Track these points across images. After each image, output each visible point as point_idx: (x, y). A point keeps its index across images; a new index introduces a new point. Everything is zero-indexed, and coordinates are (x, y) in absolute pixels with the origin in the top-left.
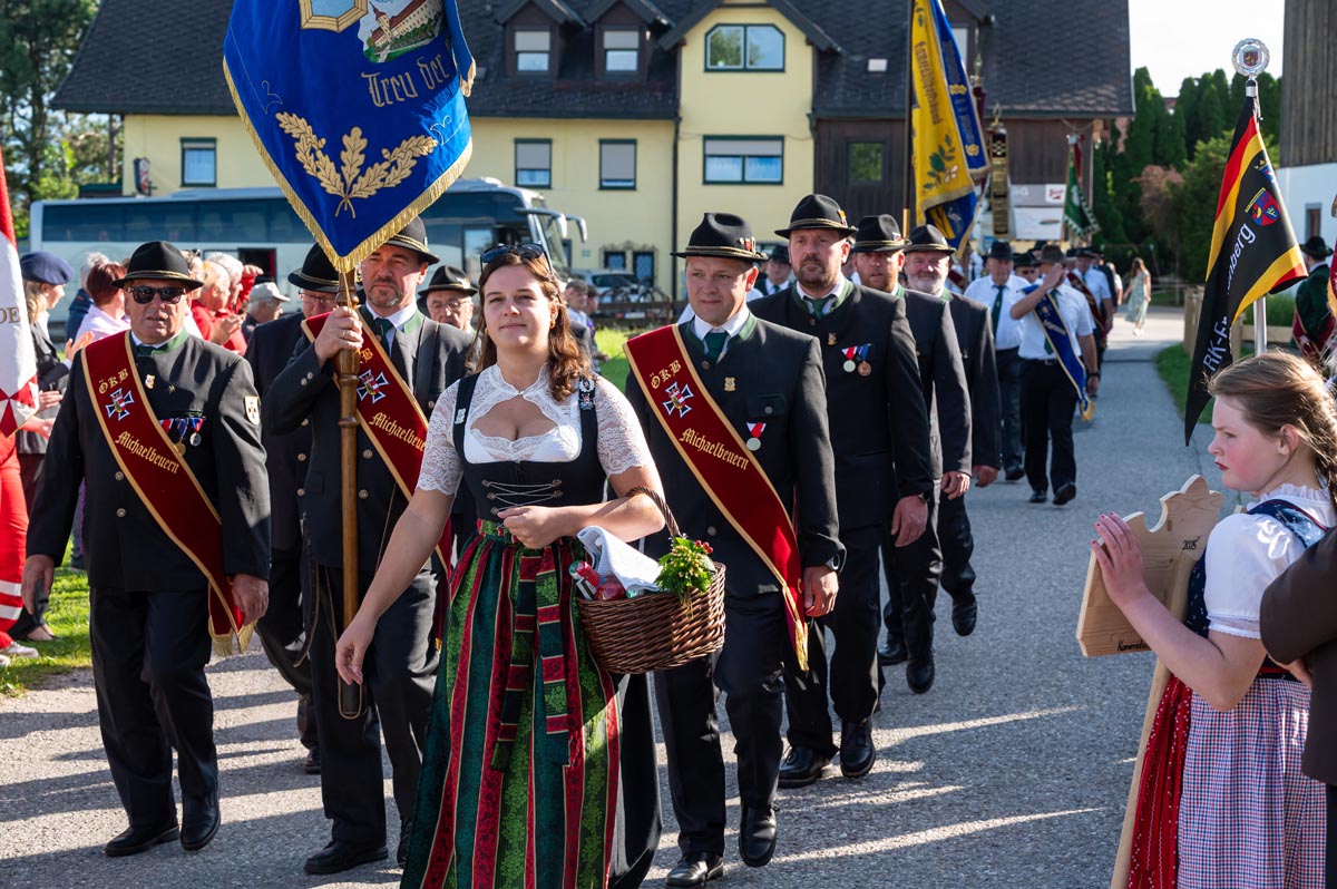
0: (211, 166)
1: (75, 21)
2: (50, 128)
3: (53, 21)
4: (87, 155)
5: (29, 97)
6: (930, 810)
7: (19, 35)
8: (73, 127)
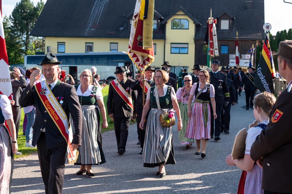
0: (64, 48)
1: (35, 17)
2: (30, 40)
3: (31, 17)
4: (37, 45)
5: (26, 33)
6: (202, 192)
7: (24, 20)
8: (35, 39)
